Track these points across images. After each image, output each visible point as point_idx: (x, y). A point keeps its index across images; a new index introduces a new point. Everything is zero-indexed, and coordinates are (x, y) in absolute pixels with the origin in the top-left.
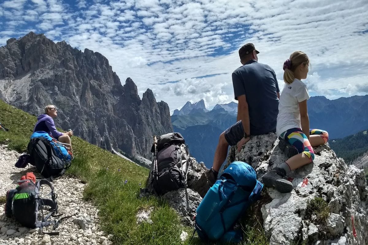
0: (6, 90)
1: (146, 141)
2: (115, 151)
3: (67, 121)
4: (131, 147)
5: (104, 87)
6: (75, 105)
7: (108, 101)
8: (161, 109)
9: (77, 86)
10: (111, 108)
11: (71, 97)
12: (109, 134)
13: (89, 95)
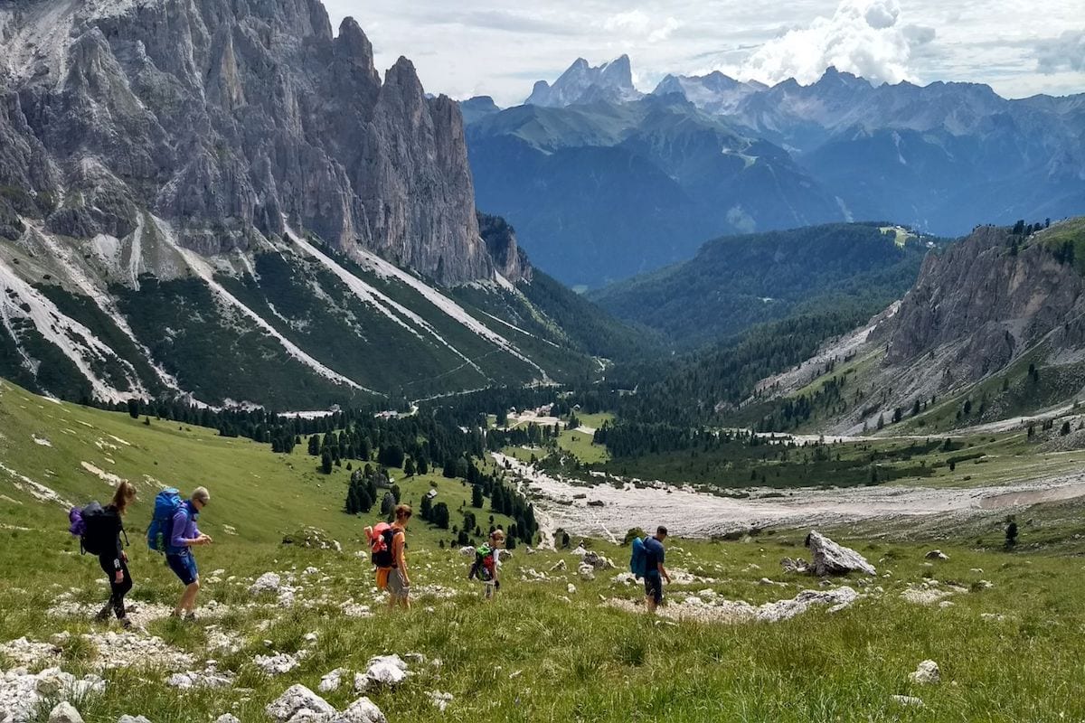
0: (9, 43)
1: (387, 209)
2: (292, 236)
3: (167, 144)
4: (339, 228)
5: (279, 39)
6: (188, 101)
7: (284, 86)
8: (437, 121)
9: (199, 41)
10: (293, 106)
11: (180, 75)
12: (279, 189)
13: (232, 70)
